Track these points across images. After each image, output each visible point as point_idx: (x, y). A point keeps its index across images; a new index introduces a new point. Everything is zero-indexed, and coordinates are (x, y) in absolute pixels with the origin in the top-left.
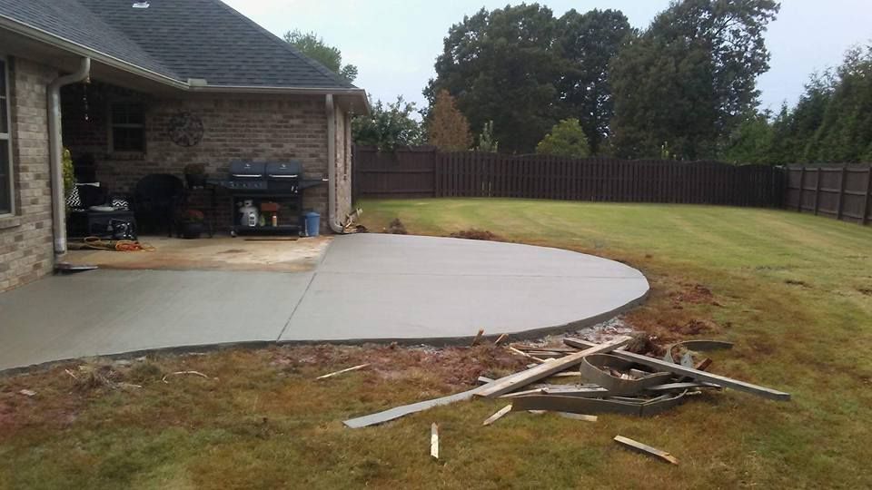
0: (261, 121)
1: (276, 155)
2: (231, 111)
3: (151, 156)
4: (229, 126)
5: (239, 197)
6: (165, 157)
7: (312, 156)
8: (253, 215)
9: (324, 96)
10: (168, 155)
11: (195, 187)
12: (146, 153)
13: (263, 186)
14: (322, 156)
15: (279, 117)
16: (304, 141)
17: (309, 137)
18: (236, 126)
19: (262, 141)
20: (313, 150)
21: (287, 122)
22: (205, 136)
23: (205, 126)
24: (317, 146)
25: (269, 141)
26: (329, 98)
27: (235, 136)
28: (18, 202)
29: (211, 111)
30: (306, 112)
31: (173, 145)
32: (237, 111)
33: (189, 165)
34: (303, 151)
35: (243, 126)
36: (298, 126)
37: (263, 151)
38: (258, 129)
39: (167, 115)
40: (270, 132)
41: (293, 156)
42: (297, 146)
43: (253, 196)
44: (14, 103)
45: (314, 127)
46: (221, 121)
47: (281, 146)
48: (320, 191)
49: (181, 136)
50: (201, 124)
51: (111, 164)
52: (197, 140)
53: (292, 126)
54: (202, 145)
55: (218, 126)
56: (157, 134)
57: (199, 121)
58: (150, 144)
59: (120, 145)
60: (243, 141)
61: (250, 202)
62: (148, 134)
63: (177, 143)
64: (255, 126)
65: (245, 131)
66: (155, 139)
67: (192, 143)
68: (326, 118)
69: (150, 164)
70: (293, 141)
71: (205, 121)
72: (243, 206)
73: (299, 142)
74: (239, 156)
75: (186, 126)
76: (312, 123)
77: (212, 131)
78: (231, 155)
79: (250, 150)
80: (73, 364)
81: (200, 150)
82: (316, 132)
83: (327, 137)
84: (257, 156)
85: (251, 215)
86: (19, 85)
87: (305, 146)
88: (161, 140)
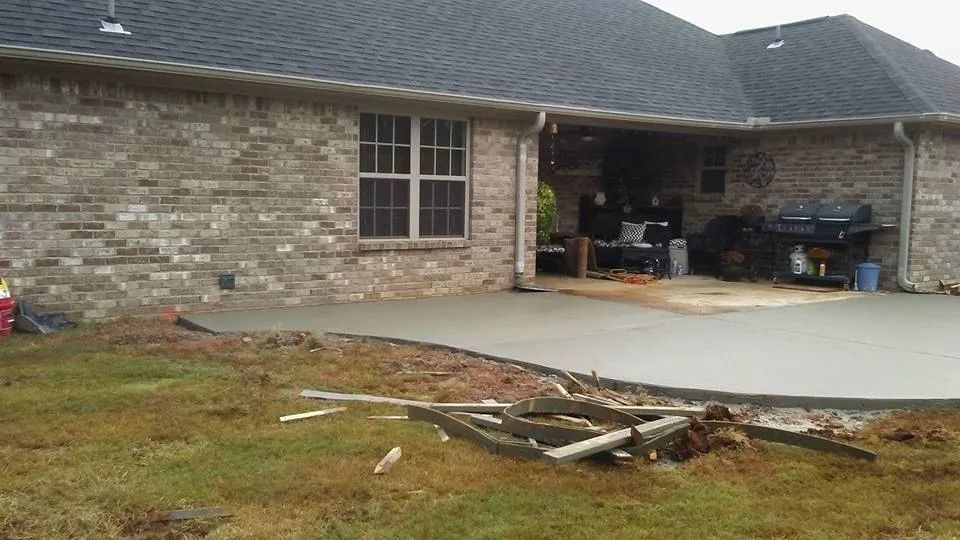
0: (833, 158)
1: (845, 196)
2: (803, 148)
3: (728, 196)
4: (801, 165)
5: (792, 241)
6: (737, 198)
7: (885, 196)
8: (799, 262)
9: (891, 126)
10: (743, 196)
11: (745, 229)
12: (723, 195)
13: (810, 229)
14: (897, 196)
15: (852, 152)
16: (877, 179)
17: (885, 174)
18: (807, 164)
19: (831, 180)
20: (886, 190)
21: (861, 158)
22: (776, 177)
23: (777, 166)
24: (892, 185)
25: (838, 180)
26: (898, 127)
27: (805, 175)
29: (785, 149)
30: (882, 145)
31: (747, 186)
32: (810, 148)
33: (752, 210)
34: (876, 191)
35: (813, 164)
36: (875, 162)
37: (832, 191)
38: (830, 166)
39: (744, 156)
40: (839, 169)
41: (864, 197)
42: (869, 185)
43: (806, 240)
44: (472, 152)
45: (890, 163)
46: (793, 160)
47: (851, 185)
48: (890, 238)
49: (755, 177)
50: (774, 164)
51: (696, 204)
52: (770, 180)
53: (866, 163)
54: (774, 185)
55: (788, 165)
56: (734, 175)
57: (772, 160)
58: (728, 186)
59: (706, 189)
60: (812, 180)
61: (800, 248)
62: (728, 177)
63: (750, 184)
64: (826, 164)
65: (816, 169)
66: (733, 181)
67: (764, 184)
68: (903, 151)
69: (727, 206)
70: (864, 180)
71: (778, 161)
72: (794, 251)
73: (871, 180)
74: (807, 196)
75: (760, 167)
76: (888, 157)
77: (783, 170)
78: (799, 196)
79: (819, 191)
81: (770, 191)
82: (893, 168)
83: (902, 174)
84: (825, 197)
86: (477, 139)
87: (878, 185)
88: (738, 181)
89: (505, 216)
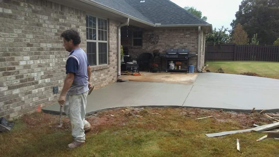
0: (177, 36)
1: (181, 47)
2: (168, 33)
3: (144, 47)
4: (167, 38)
5: (169, 60)
6: (148, 48)
7: (192, 47)
8: (173, 66)
9: (198, 27)
10: (149, 47)
12: (142, 47)
13: (177, 56)
14: (196, 47)
15: (182, 34)
16: (190, 42)
17: (192, 40)
18: (169, 38)
19: (177, 42)
20: (193, 45)
21: (185, 36)
22: (160, 41)
23: (160, 38)
24: (194, 44)
25: (179, 42)
26: (199, 28)
27: (169, 41)
28: (109, 61)
29: (162, 33)
30: (191, 32)
31: (150, 44)
32: (170, 33)
33: (155, 50)
34: (190, 45)
35: (171, 38)
36: (189, 37)
37: (177, 45)
38: (176, 38)
39: (149, 35)
40: (179, 39)
41: (187, 47)
42: (188, 44)
43: (174, 59)
44: (109, 32)
45: (194, 37)
46: (164, 36)
47: (182, 44)
48: (195, 58)
49: (152, 41)
50: (159, 37)
51: (133, 50)
52: (157, 42)
53: (187, 37)
54: (159, 44)
55: (163, 38)
56: (145, 40)
57: (158, 36)
58: (144, 44)
59: (135, 44)
60: (171, 42)
61: (172, 62)
62: (143, 41)
63: (151, 43)
64: (175, 38)
65: (172, 39)
66: (145, 42)
67: (156, 43)
68: (198, 34)
69: (144, 50)
70: (186, 42)
71: (160, 36)
72: (170, 63)
73: (189, 42)
74: (169, 47)
75: (154, 38)
76: (193, 36)
77: (162, 39)
78: (167, 47)
79: (173, 45)
80: (124, 108)
81: (158, 45)
82: (194, 39)
83: (198, 40)
84: (175, 47)
85: (172, 66)
86: (110, 27)
87: (190, 44)
88: (147, 42)
89: (115, 55)
